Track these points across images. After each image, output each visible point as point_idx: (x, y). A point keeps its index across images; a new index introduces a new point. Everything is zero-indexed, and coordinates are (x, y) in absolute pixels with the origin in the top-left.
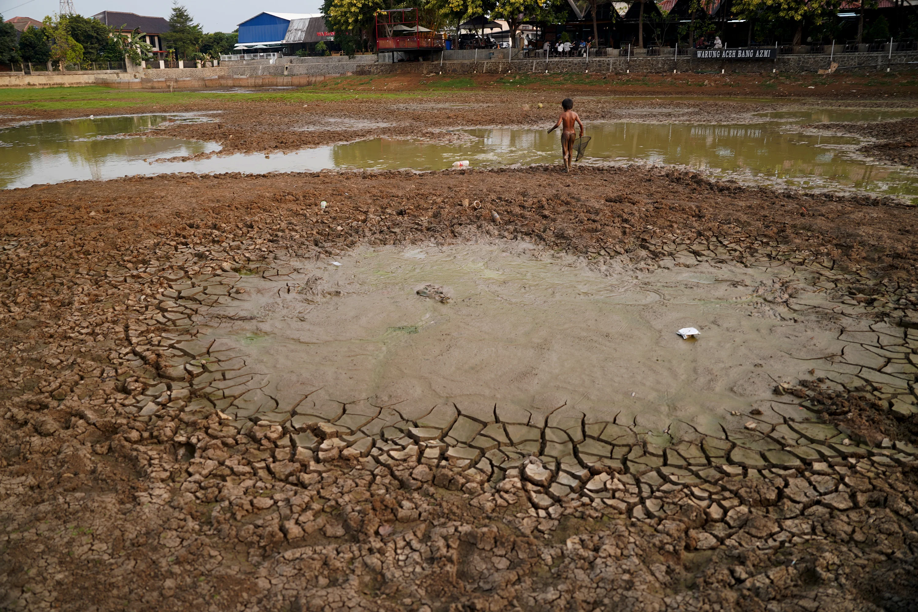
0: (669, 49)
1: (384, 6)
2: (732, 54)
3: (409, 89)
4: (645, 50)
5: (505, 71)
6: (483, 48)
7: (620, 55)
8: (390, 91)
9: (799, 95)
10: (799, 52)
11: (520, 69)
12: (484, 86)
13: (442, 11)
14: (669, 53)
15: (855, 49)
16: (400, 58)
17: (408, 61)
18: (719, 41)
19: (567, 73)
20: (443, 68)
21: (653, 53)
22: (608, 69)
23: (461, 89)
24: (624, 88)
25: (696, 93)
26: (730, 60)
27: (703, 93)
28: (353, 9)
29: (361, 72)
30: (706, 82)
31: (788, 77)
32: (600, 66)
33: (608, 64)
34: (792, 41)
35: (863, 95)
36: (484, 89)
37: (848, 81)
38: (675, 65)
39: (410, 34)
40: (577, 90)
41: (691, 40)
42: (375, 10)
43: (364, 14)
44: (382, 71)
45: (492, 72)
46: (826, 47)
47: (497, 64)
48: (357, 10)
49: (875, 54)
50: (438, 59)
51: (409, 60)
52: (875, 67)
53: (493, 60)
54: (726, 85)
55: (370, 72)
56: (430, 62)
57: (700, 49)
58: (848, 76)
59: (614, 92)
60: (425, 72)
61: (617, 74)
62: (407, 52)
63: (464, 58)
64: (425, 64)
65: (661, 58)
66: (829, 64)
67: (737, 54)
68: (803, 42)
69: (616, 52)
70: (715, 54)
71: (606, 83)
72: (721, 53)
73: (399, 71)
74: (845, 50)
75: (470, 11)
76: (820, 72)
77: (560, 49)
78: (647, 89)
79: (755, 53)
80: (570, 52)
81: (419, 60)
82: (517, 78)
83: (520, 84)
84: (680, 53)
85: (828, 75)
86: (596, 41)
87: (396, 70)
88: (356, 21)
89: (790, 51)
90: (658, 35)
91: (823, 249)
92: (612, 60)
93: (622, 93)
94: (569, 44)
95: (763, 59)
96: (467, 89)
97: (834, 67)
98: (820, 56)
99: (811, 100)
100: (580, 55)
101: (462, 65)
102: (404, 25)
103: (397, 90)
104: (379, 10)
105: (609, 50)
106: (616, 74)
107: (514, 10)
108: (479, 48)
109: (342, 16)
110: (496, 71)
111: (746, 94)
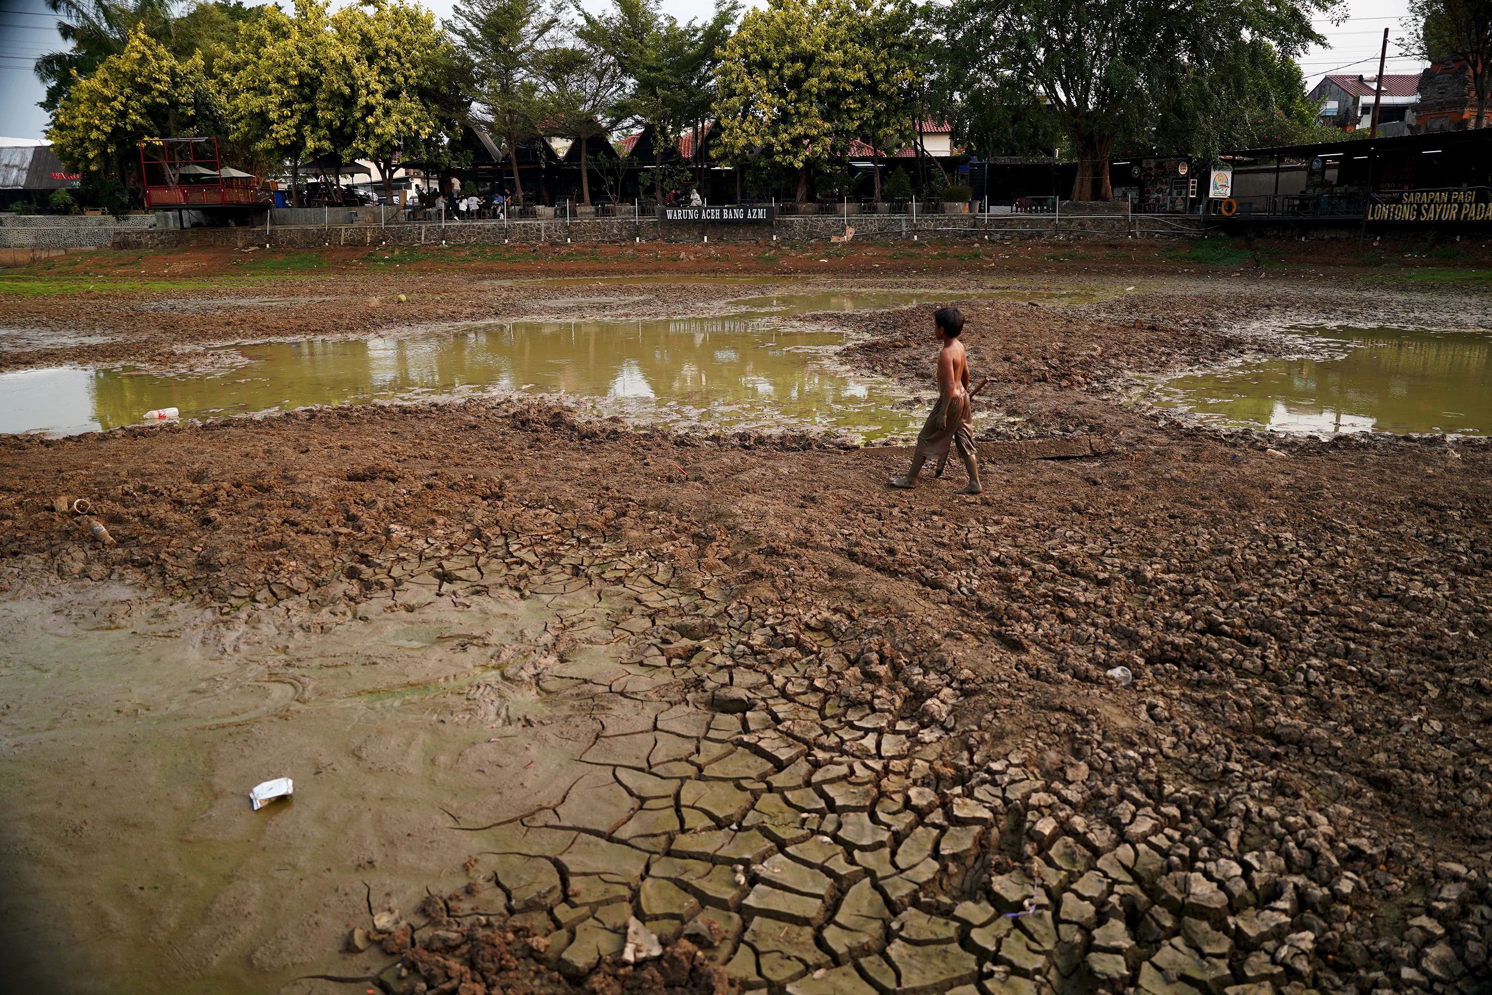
0: (629, 207)
1: (156, 132)
2: (714, 214)
3: (208, 274)
4: (592, 209)
5: (376, 242)
6: (340, 205)
7: (556, 216)
8: (173, 277)
9: (808, 272)
10: (805, 213)
11: (400, 239)
12: (341, 267)
13: (260, 145)
14: (629, 212)
15: (874, 210)
16: (194, 220)
17: (208, 225)
18: (697, 196)
19: (476, 243)
20: (271, 238)
21: (606, 212)
22: (539, 238)
23: (302, 272)
24: (562, 266)
25: (668, 271)
26: (713, 222)
27: (678, 271)
28: (94, 135)
29: (122, 243)
30: (683, 255)
31: (793, 247)
32: (526, 232)
33: (539, 230)
34: (795, 196)
35: (886, 271)
36: (340, 272)
37: (870, 252)
38: (637, 231)
39: (214, 181)
40: (491, 271)
41: (658, 194)
42: (141, 137)
43: (120, 145)
44: (162, 242)
45: (355, 245)
46: (838, 205)
47: (362, 232)
48: (103, 138)
49: (897, 217)
50: (263, 223)
51: (212, 225)
52: (900, 234)
53: (356, 225)
54: (710, 258)
55: (138, 245)
56: (248, 228)
57: (671, 206)
58: (869, 246)
59: (547, 272)
60: (240, 244)
61: (553, 244)
62: (206, 211)
63: (308, 221)
64: (240, 231)
65: (615, 220)
66: (844, 229)
67: (722, 214)
68: (810, 198)
69: (549, 211)
70: (692, 215)
71: (536, 259)
72: (700, 213)
73: (194, 243)
74: (862, 211)
75: (310, 144)
76: (834, 239)
77: (463, 207)
78: (598, 266)
79: (746, 214)
80: (478, 211)
81: (228, 225)
82: (397, 253)
83: (401, 262)
84: (643, 212)
85: (843, 243)
86: (520, 194)
87: (188, 241)
88: (104, 154)
89: (793, 211)
90: (611, 187)
91: (668, 547)
92: (543, 224)
93: (559, 273)
94: (476, 199)
95: (757, 222)
96: (311, 272)
97: (850, 232)
98: (831, 219)
99: (822, 278)
100: (495, 216)
101: (305, 233)
102: (203, 165)
103: (187, 275)
104: (146, 138)
105: (540, 208)
106: (551, 245)
107: (382, 146)
108: (331, 204)
109: (75, 146)
110: (362, 243)
111: (737, 271)
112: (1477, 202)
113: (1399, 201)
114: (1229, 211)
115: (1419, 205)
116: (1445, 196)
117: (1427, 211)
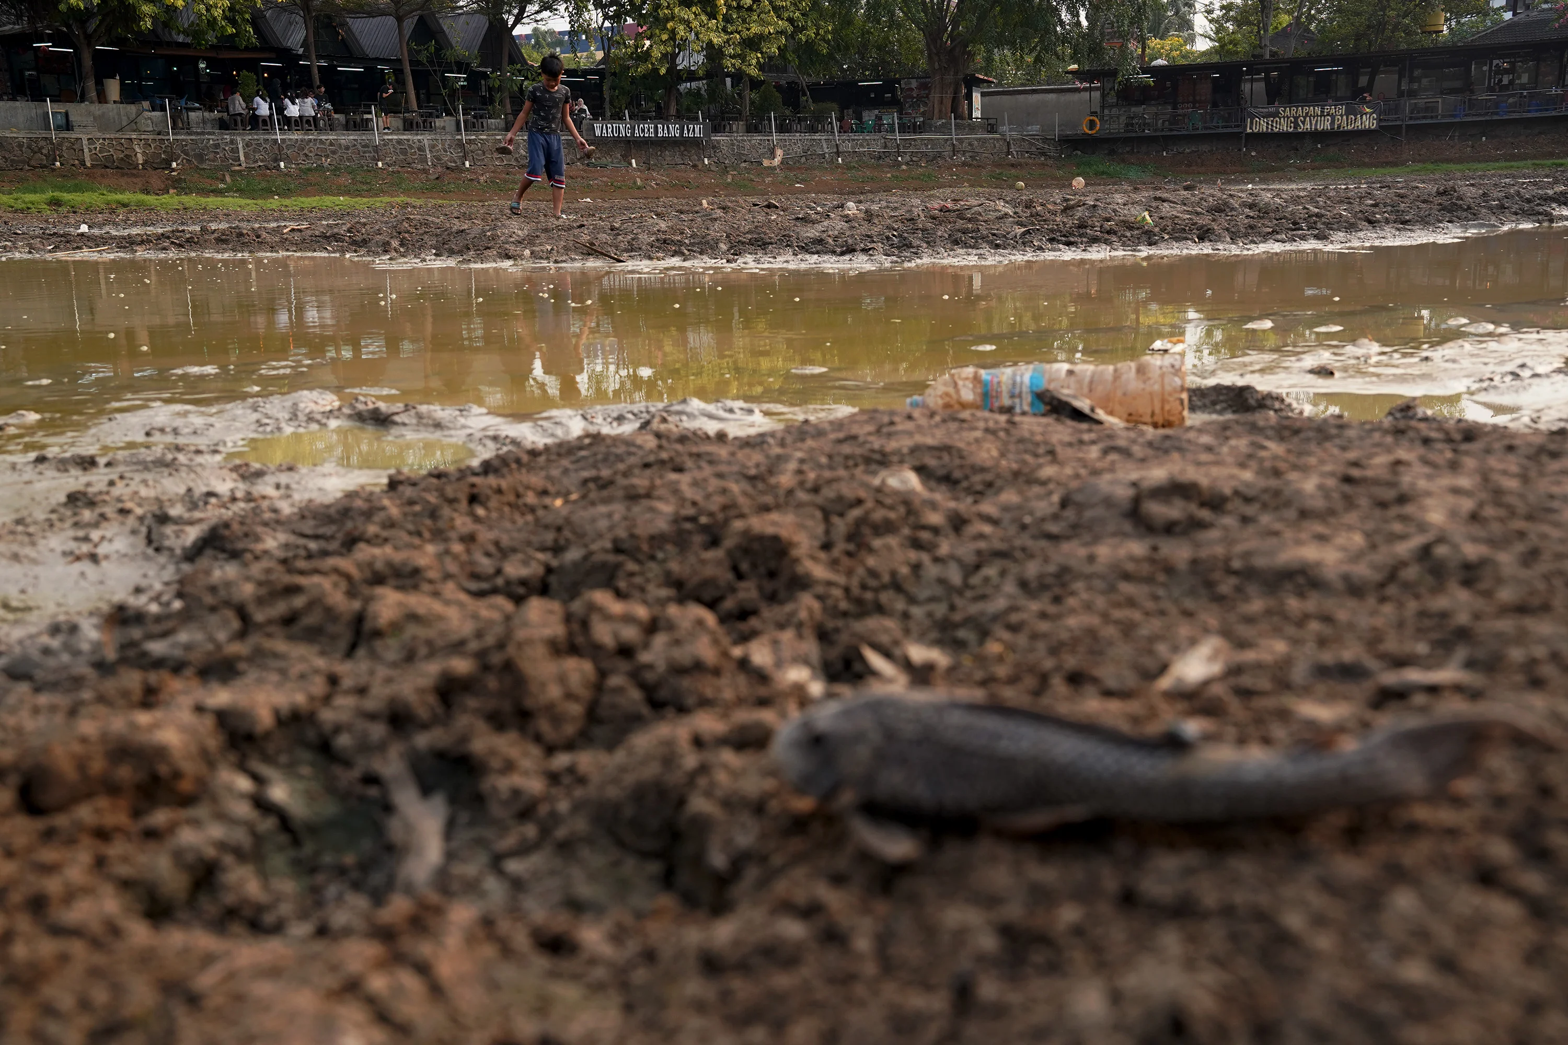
112: (1347, 114)
113: (1276, 115)
114: (1091, 129)
115: (1296, 118)
116: (1318, 110)
117: (1303, 123)
